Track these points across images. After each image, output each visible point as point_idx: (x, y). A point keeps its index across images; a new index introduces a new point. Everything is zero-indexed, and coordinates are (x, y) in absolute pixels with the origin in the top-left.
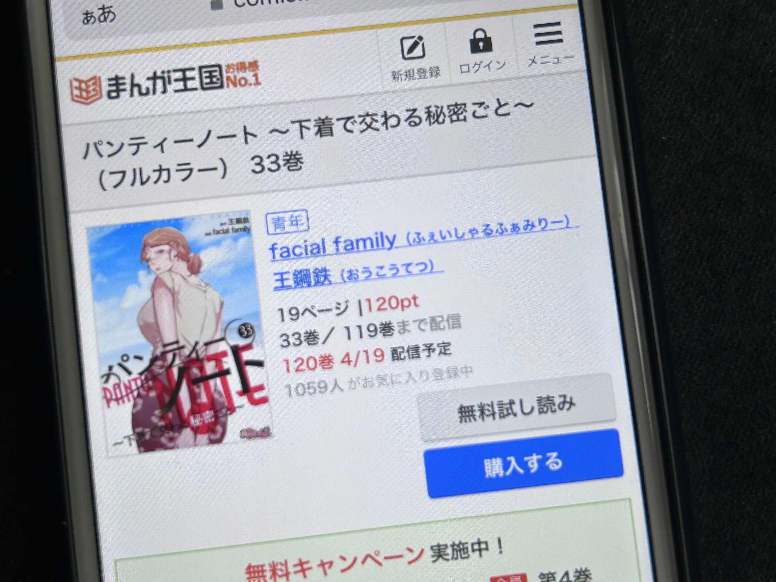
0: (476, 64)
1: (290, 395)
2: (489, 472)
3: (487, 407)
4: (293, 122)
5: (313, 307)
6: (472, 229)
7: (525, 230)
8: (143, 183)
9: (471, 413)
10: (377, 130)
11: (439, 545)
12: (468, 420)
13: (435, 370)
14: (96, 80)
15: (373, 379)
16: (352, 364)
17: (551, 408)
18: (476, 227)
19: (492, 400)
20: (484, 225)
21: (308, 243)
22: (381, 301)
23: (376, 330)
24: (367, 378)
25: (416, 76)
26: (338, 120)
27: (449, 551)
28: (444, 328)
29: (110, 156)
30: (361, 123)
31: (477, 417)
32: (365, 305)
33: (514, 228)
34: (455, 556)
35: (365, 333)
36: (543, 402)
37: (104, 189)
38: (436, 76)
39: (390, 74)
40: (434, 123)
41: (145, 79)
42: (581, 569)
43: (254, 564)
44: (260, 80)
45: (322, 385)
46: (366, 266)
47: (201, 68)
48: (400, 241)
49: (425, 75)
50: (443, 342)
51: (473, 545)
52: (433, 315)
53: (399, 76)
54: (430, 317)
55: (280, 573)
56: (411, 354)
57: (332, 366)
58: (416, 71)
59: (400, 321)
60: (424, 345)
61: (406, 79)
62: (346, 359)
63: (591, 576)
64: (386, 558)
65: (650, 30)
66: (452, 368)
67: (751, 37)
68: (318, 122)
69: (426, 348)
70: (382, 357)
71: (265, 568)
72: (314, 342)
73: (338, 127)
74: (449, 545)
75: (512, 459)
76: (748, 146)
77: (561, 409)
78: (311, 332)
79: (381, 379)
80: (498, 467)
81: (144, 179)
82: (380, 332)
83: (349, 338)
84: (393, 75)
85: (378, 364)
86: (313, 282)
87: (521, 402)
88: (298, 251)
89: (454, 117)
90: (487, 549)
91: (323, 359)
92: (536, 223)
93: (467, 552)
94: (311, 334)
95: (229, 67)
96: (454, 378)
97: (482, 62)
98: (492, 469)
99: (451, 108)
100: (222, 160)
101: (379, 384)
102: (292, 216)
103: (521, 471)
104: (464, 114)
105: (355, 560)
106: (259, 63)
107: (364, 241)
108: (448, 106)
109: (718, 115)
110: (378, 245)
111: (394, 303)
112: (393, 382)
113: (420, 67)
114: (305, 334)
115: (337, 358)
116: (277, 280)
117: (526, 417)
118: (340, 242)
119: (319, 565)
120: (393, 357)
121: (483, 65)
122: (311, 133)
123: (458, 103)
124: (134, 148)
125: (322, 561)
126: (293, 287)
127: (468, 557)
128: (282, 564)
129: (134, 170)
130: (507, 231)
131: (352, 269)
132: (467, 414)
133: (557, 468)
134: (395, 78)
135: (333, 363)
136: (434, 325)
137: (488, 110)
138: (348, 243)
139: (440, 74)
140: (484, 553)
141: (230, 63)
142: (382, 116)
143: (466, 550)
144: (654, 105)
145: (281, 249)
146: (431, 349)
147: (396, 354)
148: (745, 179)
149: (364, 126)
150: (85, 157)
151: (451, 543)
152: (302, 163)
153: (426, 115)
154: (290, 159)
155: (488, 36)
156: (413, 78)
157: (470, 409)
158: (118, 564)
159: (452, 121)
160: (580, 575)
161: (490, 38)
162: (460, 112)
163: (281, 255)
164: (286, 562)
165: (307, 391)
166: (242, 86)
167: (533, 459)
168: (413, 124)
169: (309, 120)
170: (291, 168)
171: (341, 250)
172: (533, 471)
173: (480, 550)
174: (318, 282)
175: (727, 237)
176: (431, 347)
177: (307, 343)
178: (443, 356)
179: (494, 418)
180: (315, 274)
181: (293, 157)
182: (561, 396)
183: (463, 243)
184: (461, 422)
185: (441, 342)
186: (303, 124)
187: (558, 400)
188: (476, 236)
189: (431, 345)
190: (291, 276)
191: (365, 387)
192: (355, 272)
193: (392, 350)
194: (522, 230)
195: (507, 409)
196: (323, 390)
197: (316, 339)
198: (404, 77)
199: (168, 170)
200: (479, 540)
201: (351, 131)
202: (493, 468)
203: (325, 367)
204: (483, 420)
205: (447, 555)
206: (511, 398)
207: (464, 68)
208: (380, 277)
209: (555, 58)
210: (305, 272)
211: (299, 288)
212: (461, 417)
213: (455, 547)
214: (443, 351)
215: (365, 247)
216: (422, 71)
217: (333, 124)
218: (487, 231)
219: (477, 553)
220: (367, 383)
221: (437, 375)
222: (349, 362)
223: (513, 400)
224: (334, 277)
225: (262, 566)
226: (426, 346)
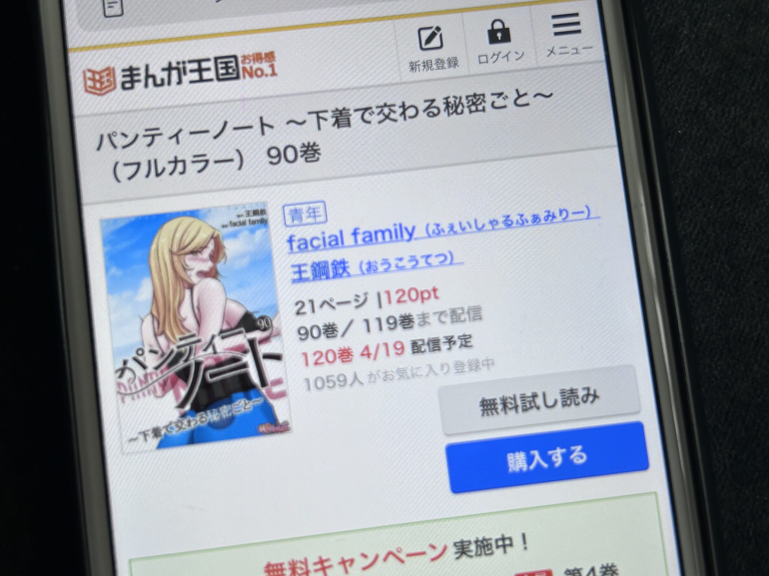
0: (494, 55)
1: (309, 389)
2: (512, 466)
3: (509, 400)
4: (310, 113)
5: (332, 300)
6: (492, 220)
7: (546, 220)
8: (158, 175)
9: (493, 406)
10: (395, 121)
11: (462, 542)
12: (490, 413)
13: (456, 362)
14: (110, 71)
15: (393, 372)
16: (372, 357)
17: (575, 402)
18: (496, 218)
19: (514, 393)
20: (504, 216)
21: (327, 236)
22: (400, 293)
23: (395, 322)
24: (387, 371)
25: (434, 66)
26: (356, 110)
27: (473, 547)
28: (464, 321)
29: (124, 147)
30: (379, 114)
31: (499, 411)
32: (384, 297)
33: (535, 219)
34: (479, 553)
35: (385, 326)
36: (566, 395)
37: (118, 181)
38: (454, 67)
39: (409, 65)
40: (452, 113)
41: (159, 70)
42: (607, 564)
43: (273, 562)
44: (277, 71)
45: (341, 379)
46: (385, 257)
47: (216, 59)
48: (419, 232)
49: (443, 66)
50: (464, 334)
51: (497, 541)
52: (453, 307)
53: (417, 67)
54: (450, 309)
55: (299, 571)
56: (431, 346)
57: (352, 359)
58: (434, 62)
59: (420, 313)
60: (444, 337)
61: (424, 69)
62: (366, 352)
63: (617, 572)
64: (409, 555)
65: (664, 24)
66: (475, 360)
67: (764, 32)
68: (335, 113)
69: (447, 340)
70: (402, 349)
71: (284, 566)
72: (333, 335)
73: (355, 118)
74: (472, 542)
75: (536, 453)
76: (763, 140)
77: (585, 402)
78: (330, 325)
79: (402, 373)
80: (523, 461)
81: (160, 170)
82: (400, 324)
83: (369, 330)
84: (411, 66)
85: (397, 356)
86: (331, 274)
87: (544, 395)
88: (315, 243)
89: (473, 108)
90: (511, 545)
91: (341, 352)
92: (557, 214)
93: (491, 549)
94: (330, 327)
95: (245, 57)
96: (476, 370)
97: (500, 53)
98: (515, 464)
99: (470, 98)
100: (238, 151)
101: (398, 377)
102: (310, 208)
103: (545, 465)
104: (483, 104)
105: (377, 557)
106: (276, 54)
107: (383, 232)
108: (467, 97)
109: (733, 108)
110: (397, 237)
111: (413, 295)
112: (413, 376)
113: (437, 57)
114: (324, 326)
115: (357, 351)
116: (295, 273)
117: (549, 411)
118: (359, 233)
119: (340, 563)
120: (413, 350)
121: (501, 55)
122: (328, 124)
123: (477, 94)
124: (149, 139)
125: (343, 559)
126: (311, 278)
127: (492, 554)
128: (301, 562)
129: (149, 162)
130: (527, 222)
131: (372, 260)
132: (489, 407)
133: (581, 461)
134: (412, 69)
135: (352, 355)
136: (455, 317)
137: (507, 100)
138: (367, 234)
139: (458, 64)
140: (508, 549)
141: (246, 53)
142: (400, 107)
143: (489, 547)
144: (669, 99)
145: (299, 240)
146: (452, 341)
147: (417, 346)
148: (761, 173)
149: (381, 117)
150: (99, 149)
151: (475, 539)
152: (319, 154)
153: (444, 106)
154: (308, 150)
155: (506, 26)
156: (431, 70)
157: (492, 402)
158: (132, 563)
159: (471, 112)
160: (607, 571)
161: (508, 29)
162: (479, 102)
163: (299, 247)
164: (306, 560)
165: (326, 384)
166: (258, 76)
167: (557, 453)
168: (431, 114)
169: (326, 111)
170: (309, 160)
171: (360, 241)
172: (557, 465)
173: (504, 546)
174: (337, 274)
175: (745, 231)
176: (452, 340)
177: (326, 336)
178: (464, 349)
179: (517, 411)
180: (333, 266)
181: (310, 148)
182: (584, 389)
183: (483, 234)
184: (483, 415)
185: (462, 334)
186: (321, 115)
187: (581, 393)
188: (496, 227)
189: (452, 337)
190: (308, 269)
191: (385, 380)
192: (374, 264)
193: (412, 343)
194: (543, 221)
195: (530, 403)
196: (342, 384)
197: (335, 332)
198: (421, 67)
199: (184, 161)
200: (503, 535)
201: (369, 122)
202: (517, 462)
203: (344, 360)
204: (506, 413)
205: (471, 551)
206: (535, 391)
207: (483, 59)
208: (398, 269)
209: (573, 49)
210: (324, 265)
211: (317, 280)
212: (483, 411)
213: (479, 543)
214: (464, 343)
215: (384, 238)
216: (440, 61)
217: (350, 115)
218: (507, 222)
219: (501, 550)
220: (387, 377)
221: (458, 368)
222: (369, 355)
223: (536, 393)
224: (353, 269)
225: (281, 565)
226: (447, 339)
